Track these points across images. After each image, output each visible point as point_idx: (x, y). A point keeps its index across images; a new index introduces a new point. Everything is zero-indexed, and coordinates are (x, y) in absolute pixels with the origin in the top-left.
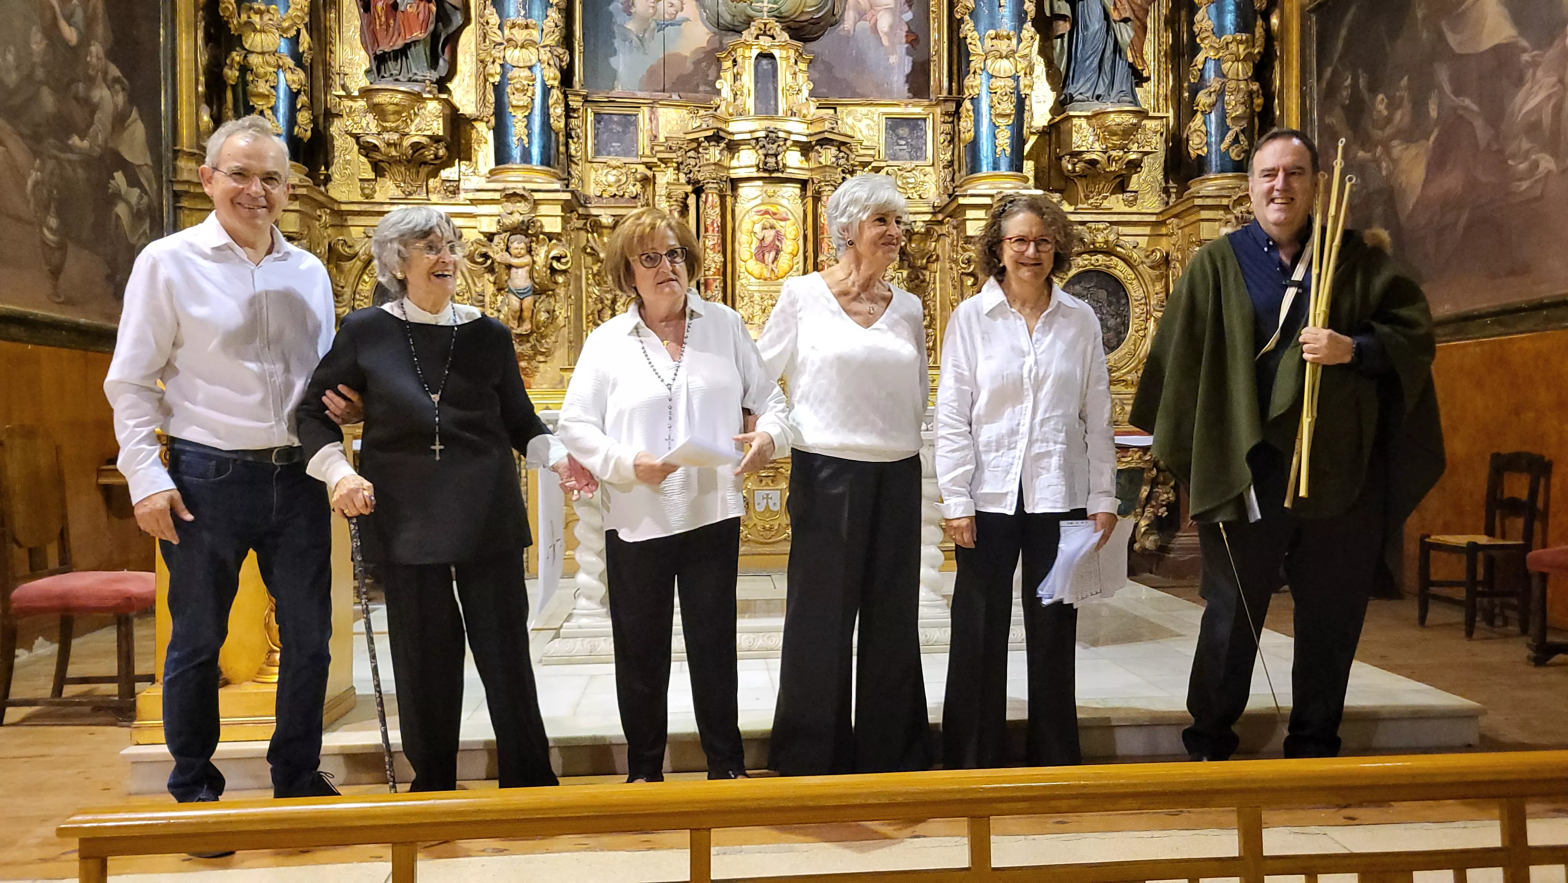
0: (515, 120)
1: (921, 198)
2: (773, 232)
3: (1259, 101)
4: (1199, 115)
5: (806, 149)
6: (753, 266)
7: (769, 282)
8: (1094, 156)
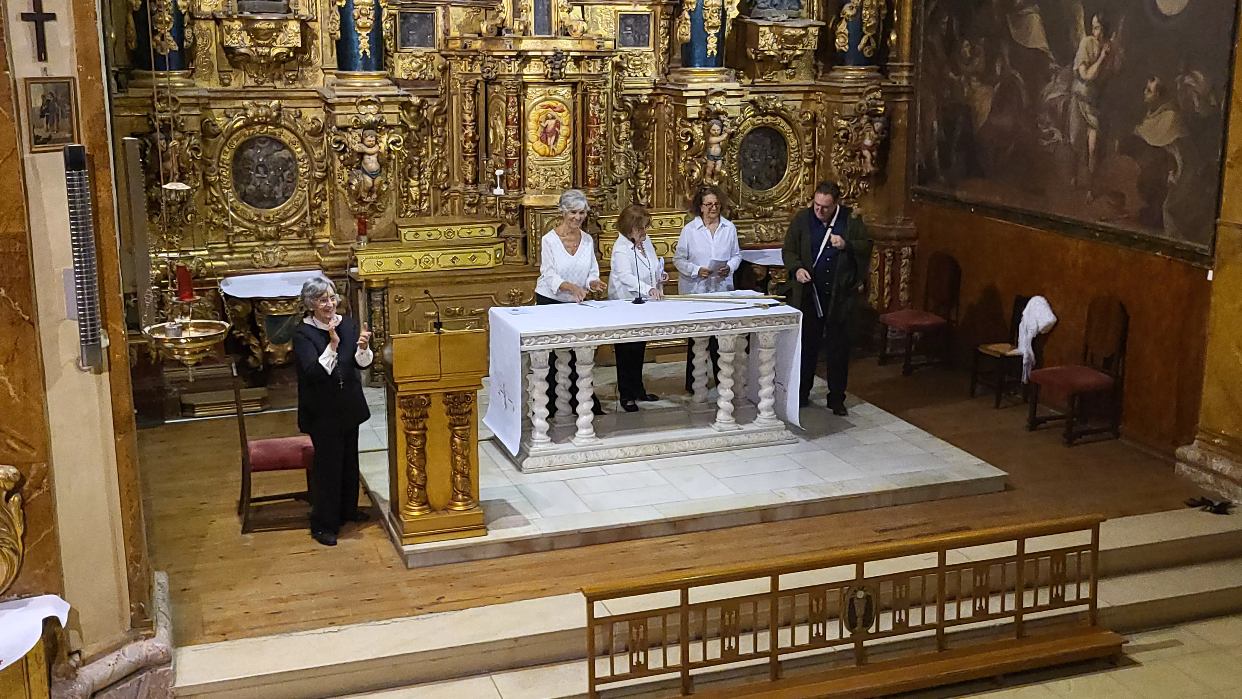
0: (360, 37)
1: (644, 75)
2: (553, 121)
3: (884, 12)
4: (844, 21)
5: (577, 60)
6: (539, 146)
7: (551, 158)
8: (772, 53)
